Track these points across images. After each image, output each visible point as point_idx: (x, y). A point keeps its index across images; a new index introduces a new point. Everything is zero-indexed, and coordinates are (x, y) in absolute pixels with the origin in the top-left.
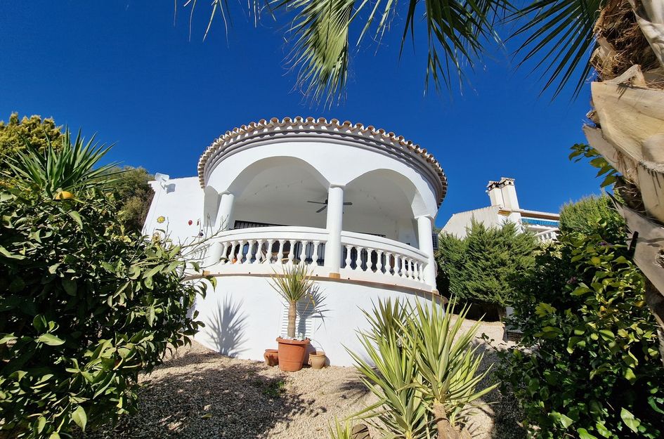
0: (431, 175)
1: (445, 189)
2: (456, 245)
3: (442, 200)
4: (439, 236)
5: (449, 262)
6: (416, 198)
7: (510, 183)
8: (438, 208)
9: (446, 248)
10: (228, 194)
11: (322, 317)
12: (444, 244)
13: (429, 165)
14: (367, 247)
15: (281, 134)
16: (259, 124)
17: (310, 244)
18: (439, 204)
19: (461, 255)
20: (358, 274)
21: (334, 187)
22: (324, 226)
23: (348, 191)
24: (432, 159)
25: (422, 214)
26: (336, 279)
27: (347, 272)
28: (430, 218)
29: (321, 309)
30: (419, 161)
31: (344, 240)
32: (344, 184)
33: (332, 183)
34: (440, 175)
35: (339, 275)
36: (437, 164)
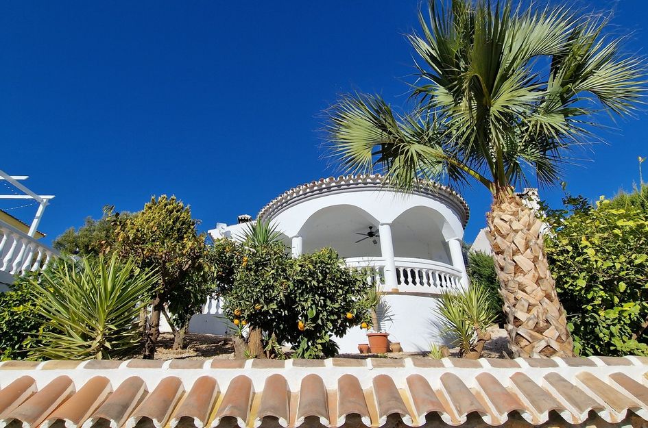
0: (454, 204)
1: (468, 213)
2: (485, 260)
3: (467, 222)
4: (468, 254)
5: (482, 277)
6: (445, 225)
7: (533, 193)
8: (464, 229)
9: (477, 265)
10: (298, 237)
11: (391, 320)
12: (475, 261)
13: (451, 197)
14: (414, 268)
15: (336, 188)
16: (320, 182)
17: (373, 270)
18: (464, 226)
19: (491, 269)
20: (411, 288)
21: (382, 225)
22: (380, 255)
23: (394, 226)
24: (454, 192)
25: (451, 237)
26: (396, 292)
27: (403, 287)
28: (458, 240)
29: (389, 314)
30: (444, 196)
31: (398, 264)
32: (390, 222)
33: (381, 222)
34: (462, 203)
35: (398, 290)
36: (458, 196)
